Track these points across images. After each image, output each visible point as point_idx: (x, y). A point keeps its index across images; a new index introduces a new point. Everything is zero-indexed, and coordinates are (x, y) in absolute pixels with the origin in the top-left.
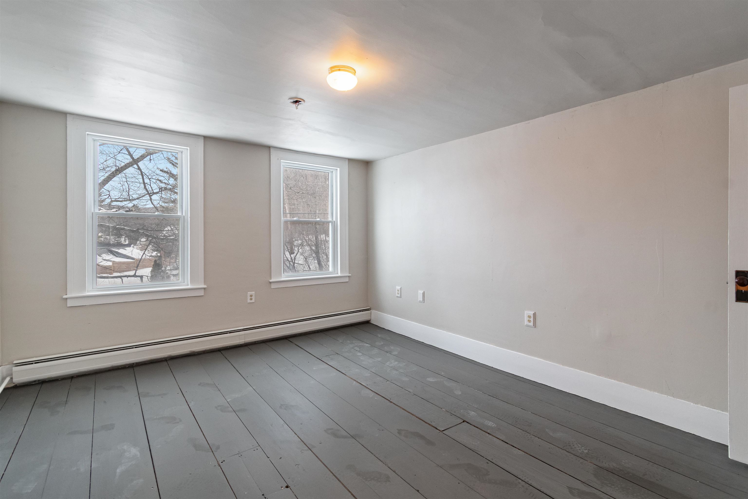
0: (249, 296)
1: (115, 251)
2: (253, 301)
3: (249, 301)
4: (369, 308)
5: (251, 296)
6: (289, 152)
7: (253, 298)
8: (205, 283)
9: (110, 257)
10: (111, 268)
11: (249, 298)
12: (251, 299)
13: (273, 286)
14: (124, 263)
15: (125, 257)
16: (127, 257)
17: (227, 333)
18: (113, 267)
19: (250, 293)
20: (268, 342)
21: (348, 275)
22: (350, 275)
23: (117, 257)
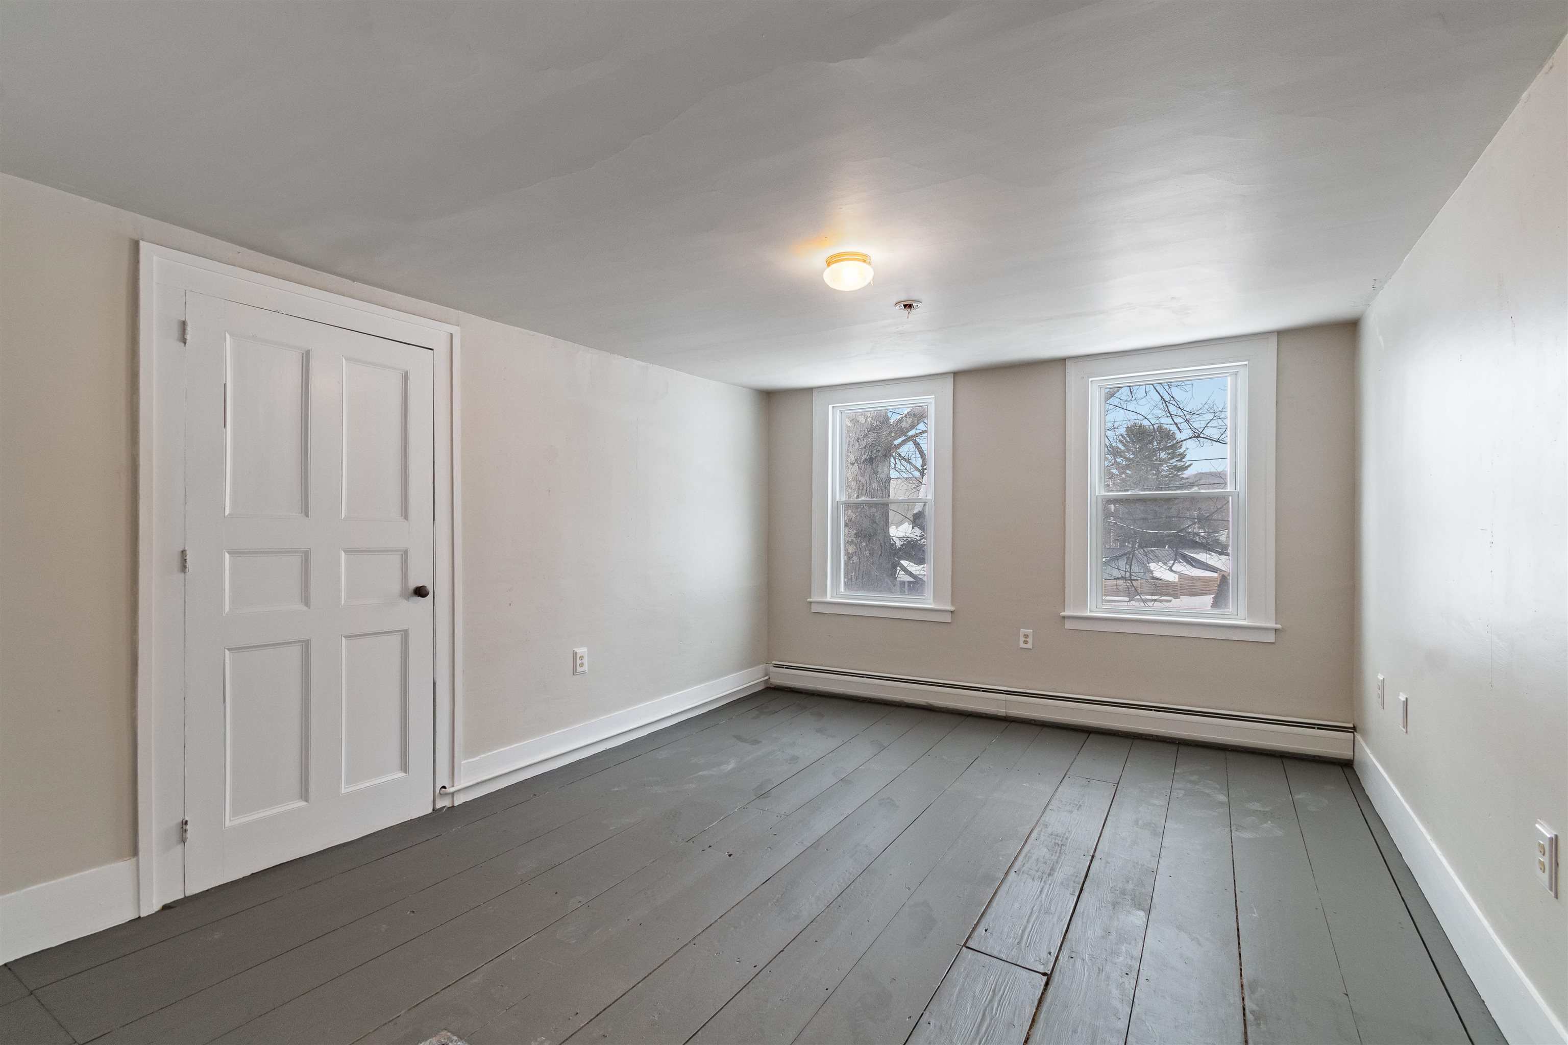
0: (1022, 635)
1: (1193, 557)
2: (1029, 646)
3: (1022, 645)
4: (1352, 726)
5: (1026, 636)
6: (1113, 356)
7: (1030, 640)
8: (953, 603)
9: (1182, 568)
10: (1177, 586)
11: (1022, 639)
12: (1026, 642)
13: (1068, 625)
14: (1199, 579)
15: (1208, 569)
16: (1211, 568)
17: (979, 691)
18: (1181, 584)
19: (1023, 631)
20: (1055, 728)
21: (1272, 625)
22: (1278, 626)
23: (1194, 566)
